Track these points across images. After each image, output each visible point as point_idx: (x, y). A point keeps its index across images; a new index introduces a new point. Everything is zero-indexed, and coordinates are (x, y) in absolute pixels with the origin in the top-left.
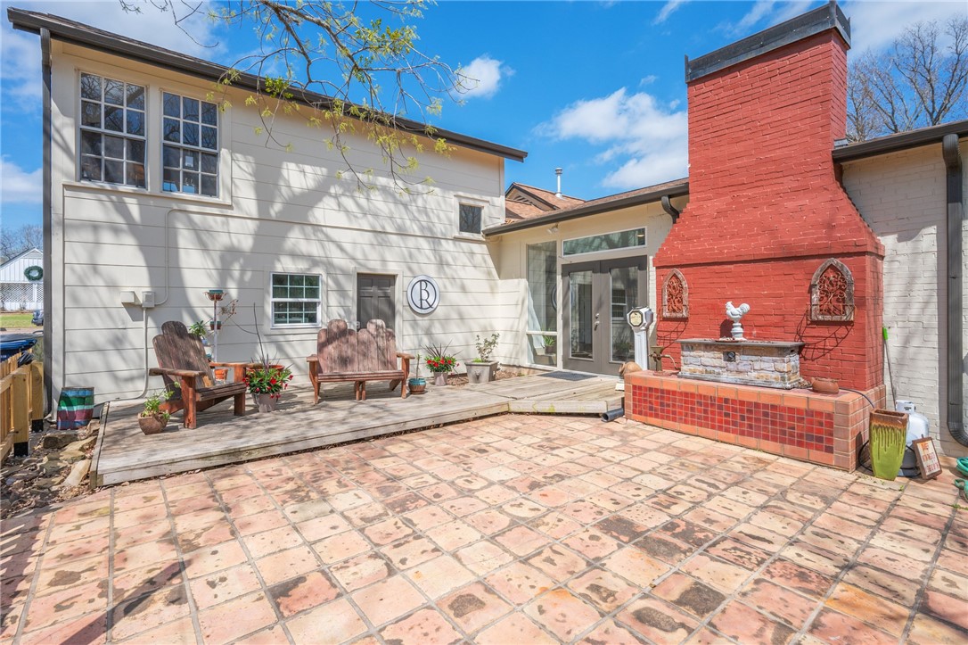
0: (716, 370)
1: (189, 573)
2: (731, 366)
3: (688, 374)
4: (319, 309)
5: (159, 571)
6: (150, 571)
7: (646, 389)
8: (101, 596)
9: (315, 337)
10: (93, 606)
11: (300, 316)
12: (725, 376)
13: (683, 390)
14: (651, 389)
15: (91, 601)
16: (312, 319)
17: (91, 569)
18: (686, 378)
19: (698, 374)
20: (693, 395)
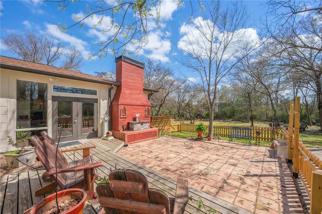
0: (140, 128)
1: (245, 174)
2: (142, 126)
3: (135, 130)
5: (250, 177)
6: (251, 178)
7: (131, 135)
8: (262, 180)
10: (264, 179)
12: (142, 128)
13: (138, 133)
14: (132, 135)
15: (264, 180)
17: (264, 186)
18: (135, 131)
19: (137, 129)
20: (140, 133)
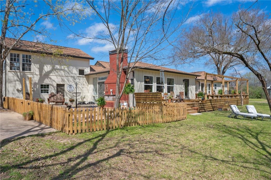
0: (107, 99)
4: (49, 91)
9: (48, 96)
11: (46, 92)
16: (48, 92)
